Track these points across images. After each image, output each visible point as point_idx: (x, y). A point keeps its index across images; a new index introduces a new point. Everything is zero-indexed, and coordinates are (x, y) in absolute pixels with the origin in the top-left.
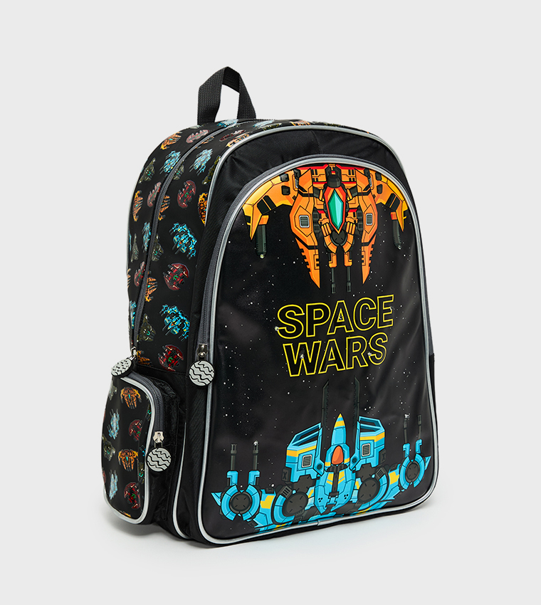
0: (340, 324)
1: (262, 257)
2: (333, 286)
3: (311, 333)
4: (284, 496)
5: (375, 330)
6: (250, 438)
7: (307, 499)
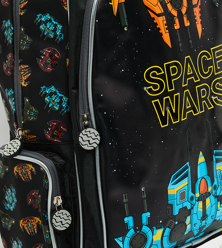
0: (190, 76)
1: (126, 29)
2: (180, 45)
3: (171, 88)
4: (170, 228)
5: (213, 77)
6: (138, 186)
7: (186, 226)
